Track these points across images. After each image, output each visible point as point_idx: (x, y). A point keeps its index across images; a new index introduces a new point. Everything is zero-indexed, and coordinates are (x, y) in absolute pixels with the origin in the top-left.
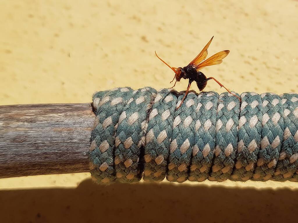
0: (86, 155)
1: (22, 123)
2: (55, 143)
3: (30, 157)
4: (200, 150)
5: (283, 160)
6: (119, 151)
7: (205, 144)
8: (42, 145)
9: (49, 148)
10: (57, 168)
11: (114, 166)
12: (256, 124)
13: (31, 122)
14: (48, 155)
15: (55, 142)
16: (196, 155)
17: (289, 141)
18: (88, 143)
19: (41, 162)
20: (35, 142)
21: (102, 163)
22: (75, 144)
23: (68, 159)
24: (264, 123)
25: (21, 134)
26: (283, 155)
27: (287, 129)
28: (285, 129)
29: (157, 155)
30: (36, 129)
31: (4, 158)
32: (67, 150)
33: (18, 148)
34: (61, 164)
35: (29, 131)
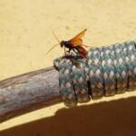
7: (122, 71)
29: (98, 83)
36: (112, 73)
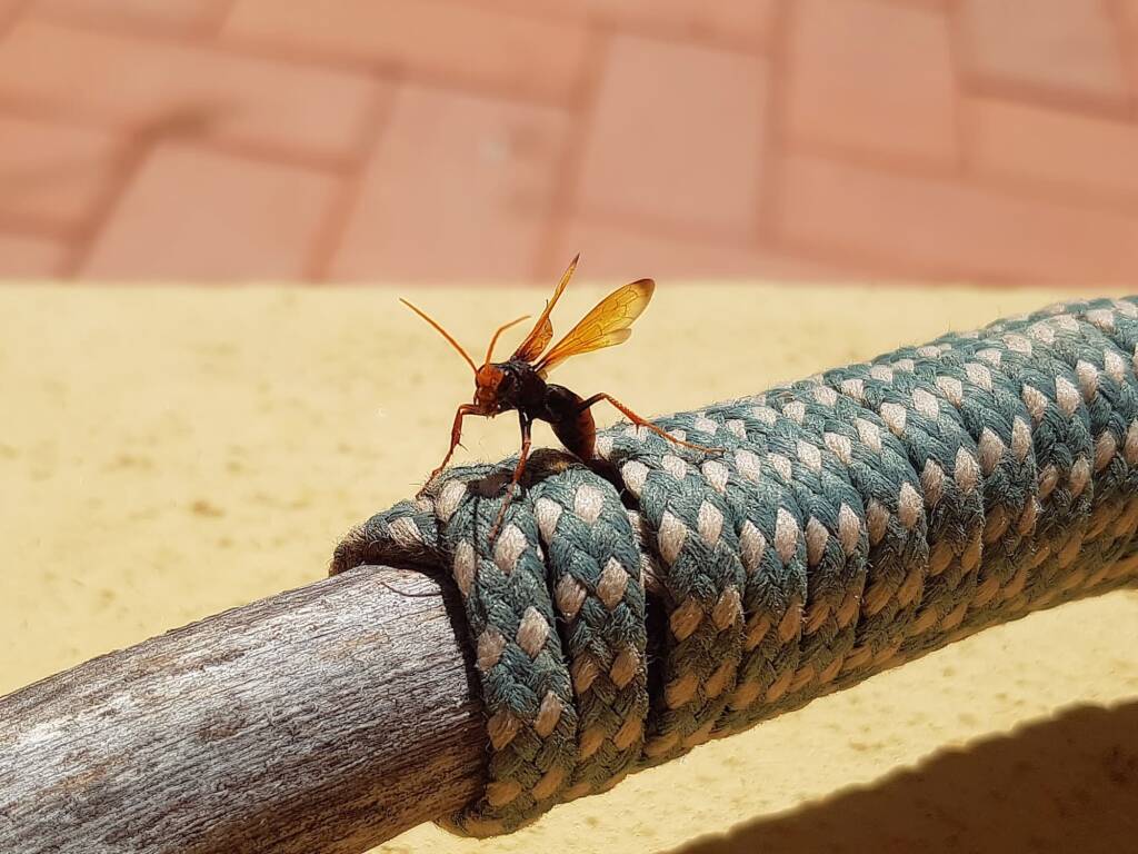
0: (461, 707)
1: (195, 674)
2: (348, 695)
3: (280, 782)
4: (831, 532)
5: (1051, 494)
6: (586, 628)
7: (837, 506)
8: (307, 718)
9: (334, 723)
10: (371, 800)
11: (575, 700)
12: (940, 406)
13: (226, 658)
14: (339, 751)
15: (346, 692)
16: (825, 555)
17: (1054, 421)
18: (455, 659)
19: (319, 790)
20: (278, 718)
21: (541, 700)
22: (414, 678)
23: (404, 745)
24: (958, 396)
25: (218, 704)
26: (1051, 474)
27: (1027, 389)
28: (1021, 391)
29: (721, 590)
30: (261, 675)
31: (188, 818)
32: (397, 707)
33: (227, 761)
34: (383, 774)
35: (241, 688)
36: (787, 523)
